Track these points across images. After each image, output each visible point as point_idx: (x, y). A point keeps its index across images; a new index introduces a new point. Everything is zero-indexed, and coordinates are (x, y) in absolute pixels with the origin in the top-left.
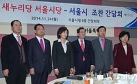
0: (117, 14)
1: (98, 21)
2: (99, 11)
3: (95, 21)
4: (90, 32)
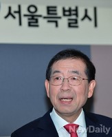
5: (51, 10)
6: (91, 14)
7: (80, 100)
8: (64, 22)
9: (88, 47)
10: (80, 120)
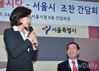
0: (91, 11)
1: (69, 19)
2: (70, 6)
3: (65, 18)
4: (59, 31)
5: (64, 29)
6: (74, 30)
7: (75, 54)
8: (67, 32)
9: (73, 38)
10: (76, 61)
